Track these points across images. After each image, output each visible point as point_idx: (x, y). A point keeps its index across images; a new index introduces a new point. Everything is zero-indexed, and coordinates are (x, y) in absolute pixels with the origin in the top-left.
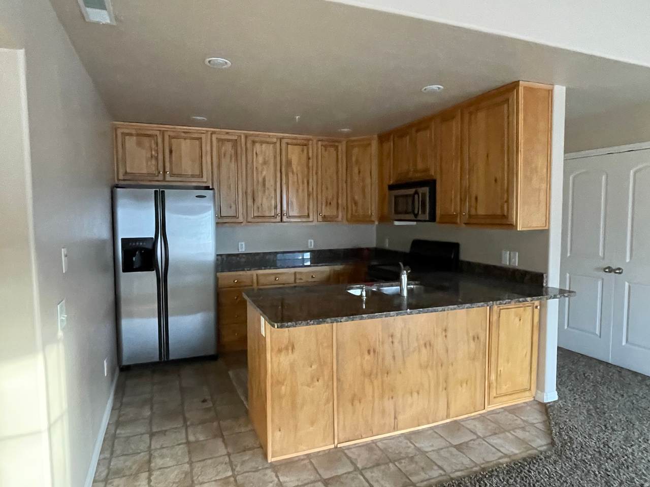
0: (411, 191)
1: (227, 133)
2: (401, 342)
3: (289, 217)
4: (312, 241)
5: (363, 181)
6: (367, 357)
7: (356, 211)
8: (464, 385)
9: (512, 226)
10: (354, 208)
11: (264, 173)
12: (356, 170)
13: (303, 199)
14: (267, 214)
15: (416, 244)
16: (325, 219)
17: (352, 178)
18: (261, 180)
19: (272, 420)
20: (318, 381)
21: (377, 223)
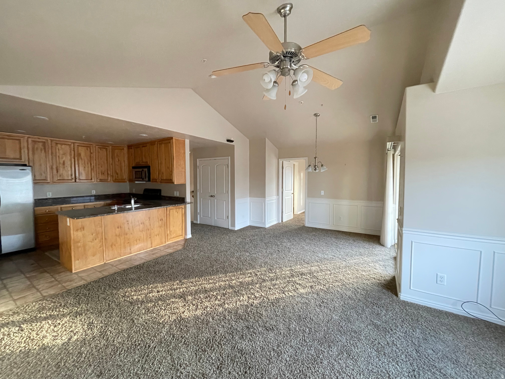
0: (141, 170)
1: (39, 138)
2: (132, 223)
3: (80, 180)
4: (94, 191)
5: (121, 164)
6: (117, 230)
7: (118, 177)
8: (158, 236)
9: (173, 183)
10: (116, 176)
11: (64, 159)
12: (117, 160)
13: (88, 172)
14: (66, 178)
15: (146, 190)
16: (101, 180)
17: (115, 162)
18: (62, 162)
19: (75, 257)
20: (96, 240)
21: (128, 182)
